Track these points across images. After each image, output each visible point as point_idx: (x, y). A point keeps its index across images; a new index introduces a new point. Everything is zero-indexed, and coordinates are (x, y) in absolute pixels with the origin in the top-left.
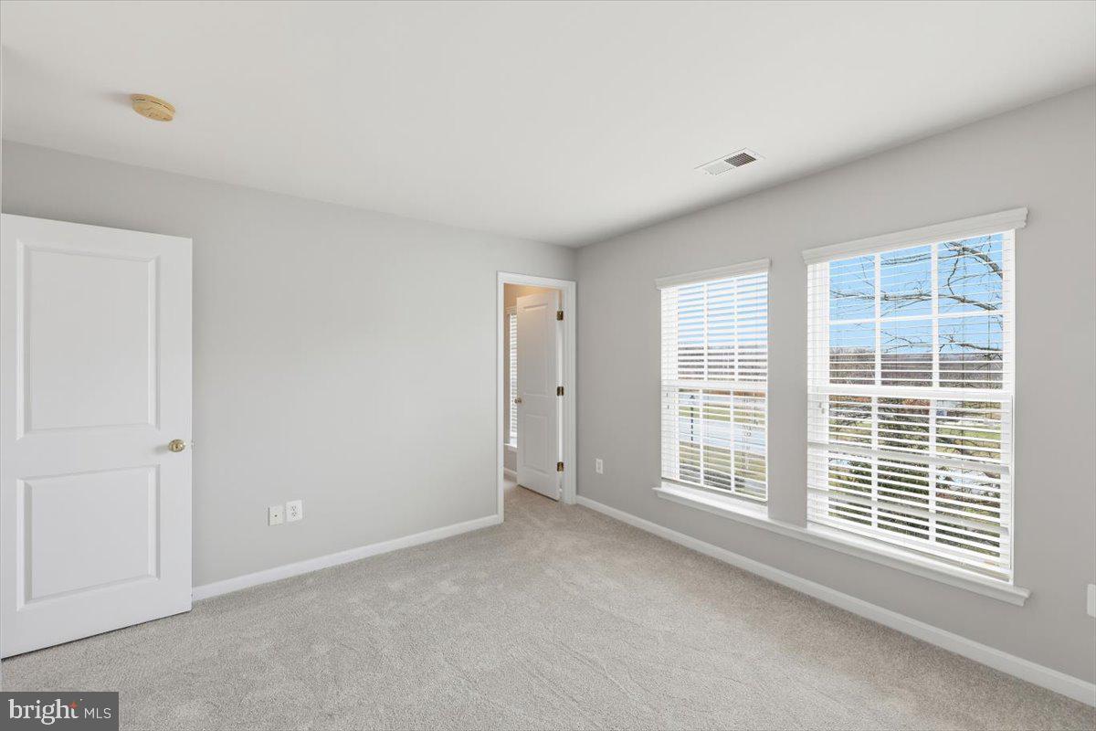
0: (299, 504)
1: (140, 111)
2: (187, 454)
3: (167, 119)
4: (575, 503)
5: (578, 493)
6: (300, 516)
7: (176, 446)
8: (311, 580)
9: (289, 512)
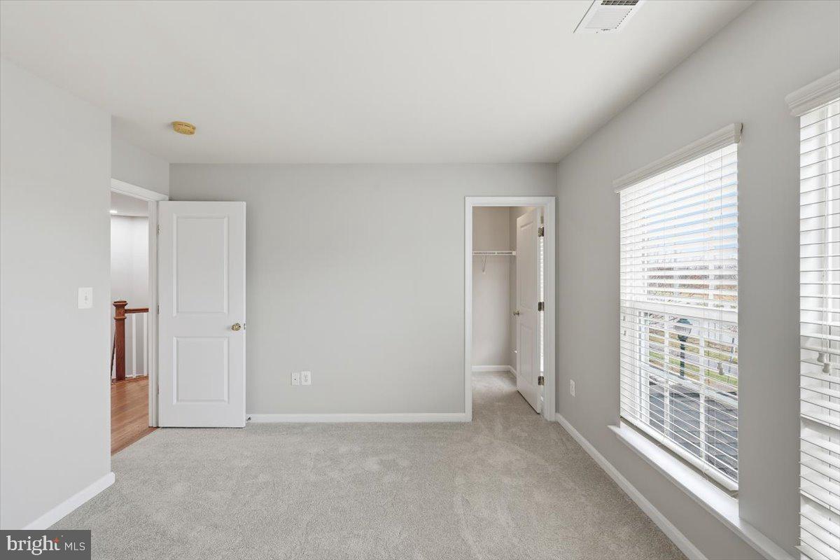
0: (309, 374)
1: (178, 131)
2: (243, 332)
3: (192, 133)
4: (553, 419)
5: (557, 410)
6: (309, 382)
7: (236, 327)
8: (309, 428)
9: (303, 378)
